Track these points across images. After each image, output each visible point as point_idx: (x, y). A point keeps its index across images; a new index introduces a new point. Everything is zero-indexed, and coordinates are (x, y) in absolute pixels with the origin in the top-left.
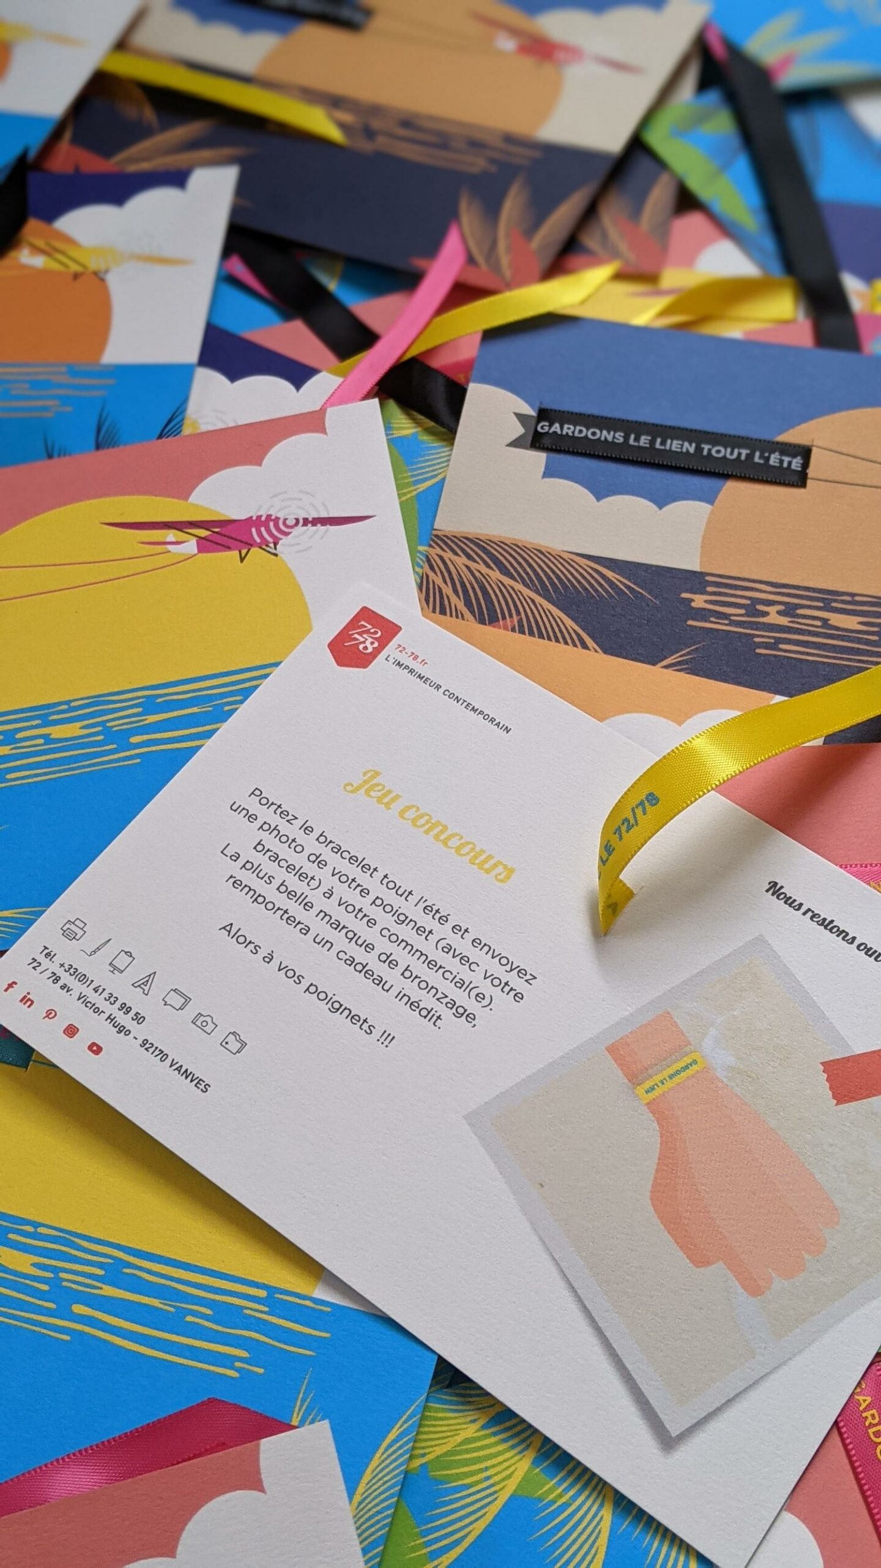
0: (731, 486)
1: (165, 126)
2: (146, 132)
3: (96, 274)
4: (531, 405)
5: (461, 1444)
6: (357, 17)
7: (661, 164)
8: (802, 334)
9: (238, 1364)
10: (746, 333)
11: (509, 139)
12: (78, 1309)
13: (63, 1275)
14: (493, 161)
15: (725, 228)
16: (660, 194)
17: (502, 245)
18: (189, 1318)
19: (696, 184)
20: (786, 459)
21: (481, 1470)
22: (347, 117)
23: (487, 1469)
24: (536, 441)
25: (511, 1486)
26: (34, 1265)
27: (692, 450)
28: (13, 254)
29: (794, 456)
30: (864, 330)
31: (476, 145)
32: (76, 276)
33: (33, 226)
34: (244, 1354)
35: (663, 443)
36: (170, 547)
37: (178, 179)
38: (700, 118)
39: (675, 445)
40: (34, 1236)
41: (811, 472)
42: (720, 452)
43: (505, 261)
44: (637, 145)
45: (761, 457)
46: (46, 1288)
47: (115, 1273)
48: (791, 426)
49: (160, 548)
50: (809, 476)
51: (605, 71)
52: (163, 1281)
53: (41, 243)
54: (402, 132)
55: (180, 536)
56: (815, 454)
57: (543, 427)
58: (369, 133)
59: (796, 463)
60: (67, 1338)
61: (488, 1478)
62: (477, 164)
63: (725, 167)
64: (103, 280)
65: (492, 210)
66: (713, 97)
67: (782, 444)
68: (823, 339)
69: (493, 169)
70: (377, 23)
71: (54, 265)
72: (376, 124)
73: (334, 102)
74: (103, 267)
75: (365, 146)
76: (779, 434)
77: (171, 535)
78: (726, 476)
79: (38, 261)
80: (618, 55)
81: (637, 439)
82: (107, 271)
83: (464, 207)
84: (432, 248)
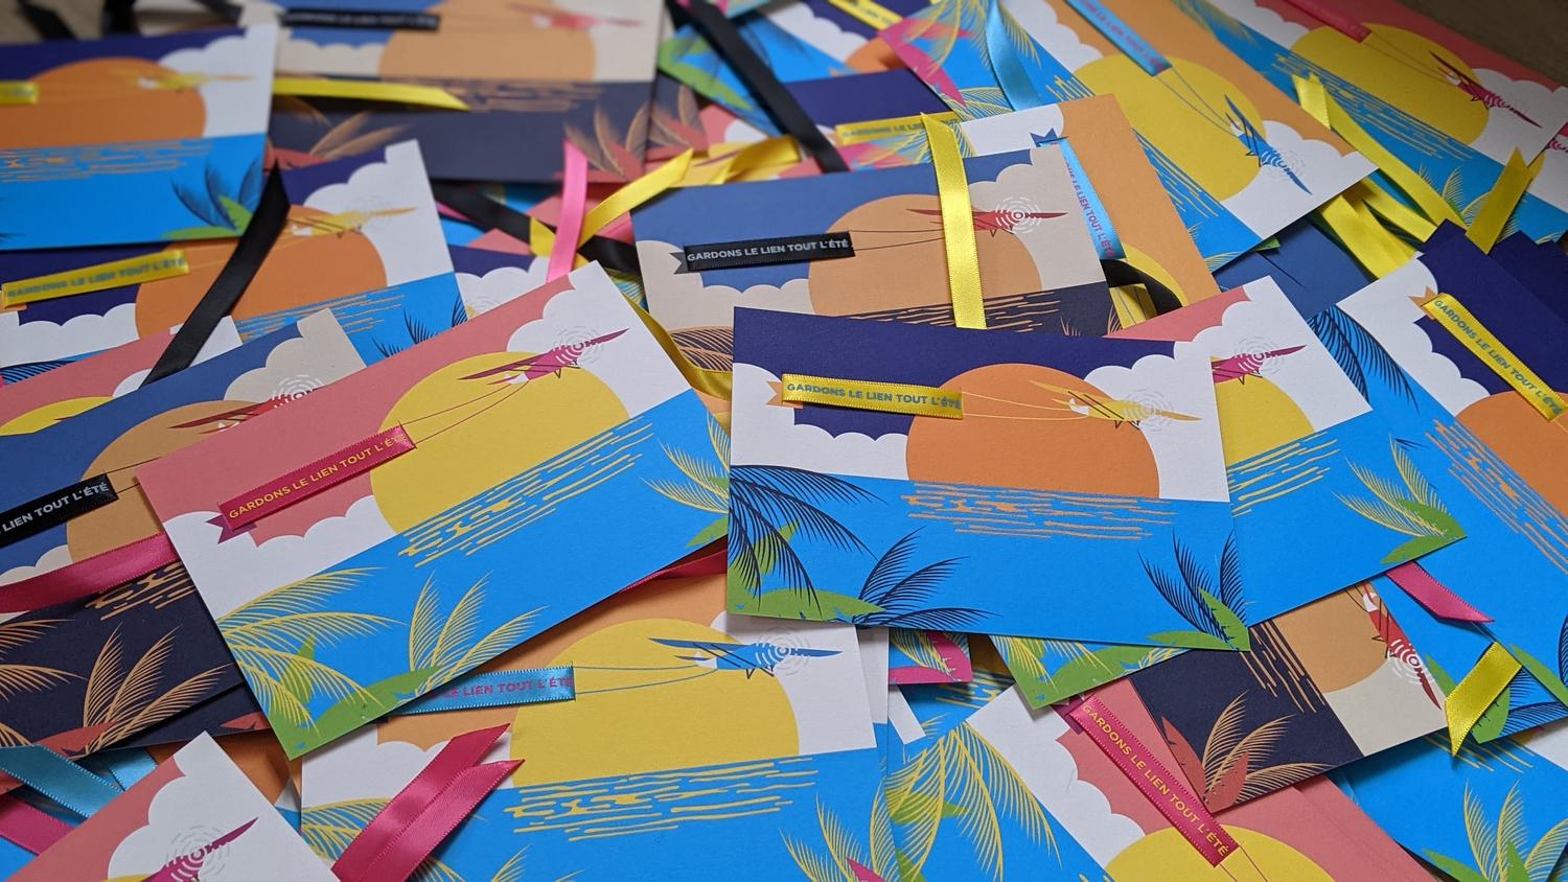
0: (814, 265)
1: (336, 124)
2: (326, 130)
3: (352, 230)
4: (679, 247)
5: (904, 803)
6: (431, 22)
7: (676, 81)
8: (810, 167)
9: (777, 804)
10: (781, 174)
11: (578, 85)
12: (674, 810)
13: (656, 797)
14: (574, 101)
15: (734, 113)
16: (685, 101)
17: (607, 153)
18: (739, 792)
19: (704, 88)
20: (838, 242)
21: (920, 813)
22: (461, 91)
23: (922, 811)
24: (690, 267)
25: (939, 815)
26: (637, 798)
27: (783, 250)
28: (286, 231)
29: (842, 240)
30: (845, 157)
31: (557, 92)
32: (340, 235)
33: (294, 208)
34: (778, 797)
35: (765, 250)
36: (509, 382)
37: (376, 155)
38: (688, 46)
39: (772, 250)
40: (629, 783)
41: (854, 246)
42: (800, 247)
43: (615, 163)
44: (660, 72)
45: (824, 245)
46: (650, 807)
47: (685, 785)
48: (832, 223)
49: (504, 384)
50: (855, 248)
51: (617, 29)
52: (714, 779)
53: (302, 219)
54: (502, 94)
55: (513, 373)
56: (853, 236)
57: (691, 258)
58: (482, 100)
59: (844, 243)
60: (677, 827)
61: (925, 815)
62: (565, 105)
63: (715, 74)
64: (360, 234)
65: (589, 132)
66: (687, 31)
67: (833, 234)
68: (825, 169)
69: (577, 106)
70: (445, 23)
71: (319, 232)
72: (483, 92)
73: (446, 84)
74: (356, 225)
75: (483, 108)
76: (828, 228)
77: (507, 374)
78: (809, 261)
79: (307, 232)
80: (620, 15)
81: (749, 252)
82: (360, 227)
83: (569, 132)
84: (560, 165)
